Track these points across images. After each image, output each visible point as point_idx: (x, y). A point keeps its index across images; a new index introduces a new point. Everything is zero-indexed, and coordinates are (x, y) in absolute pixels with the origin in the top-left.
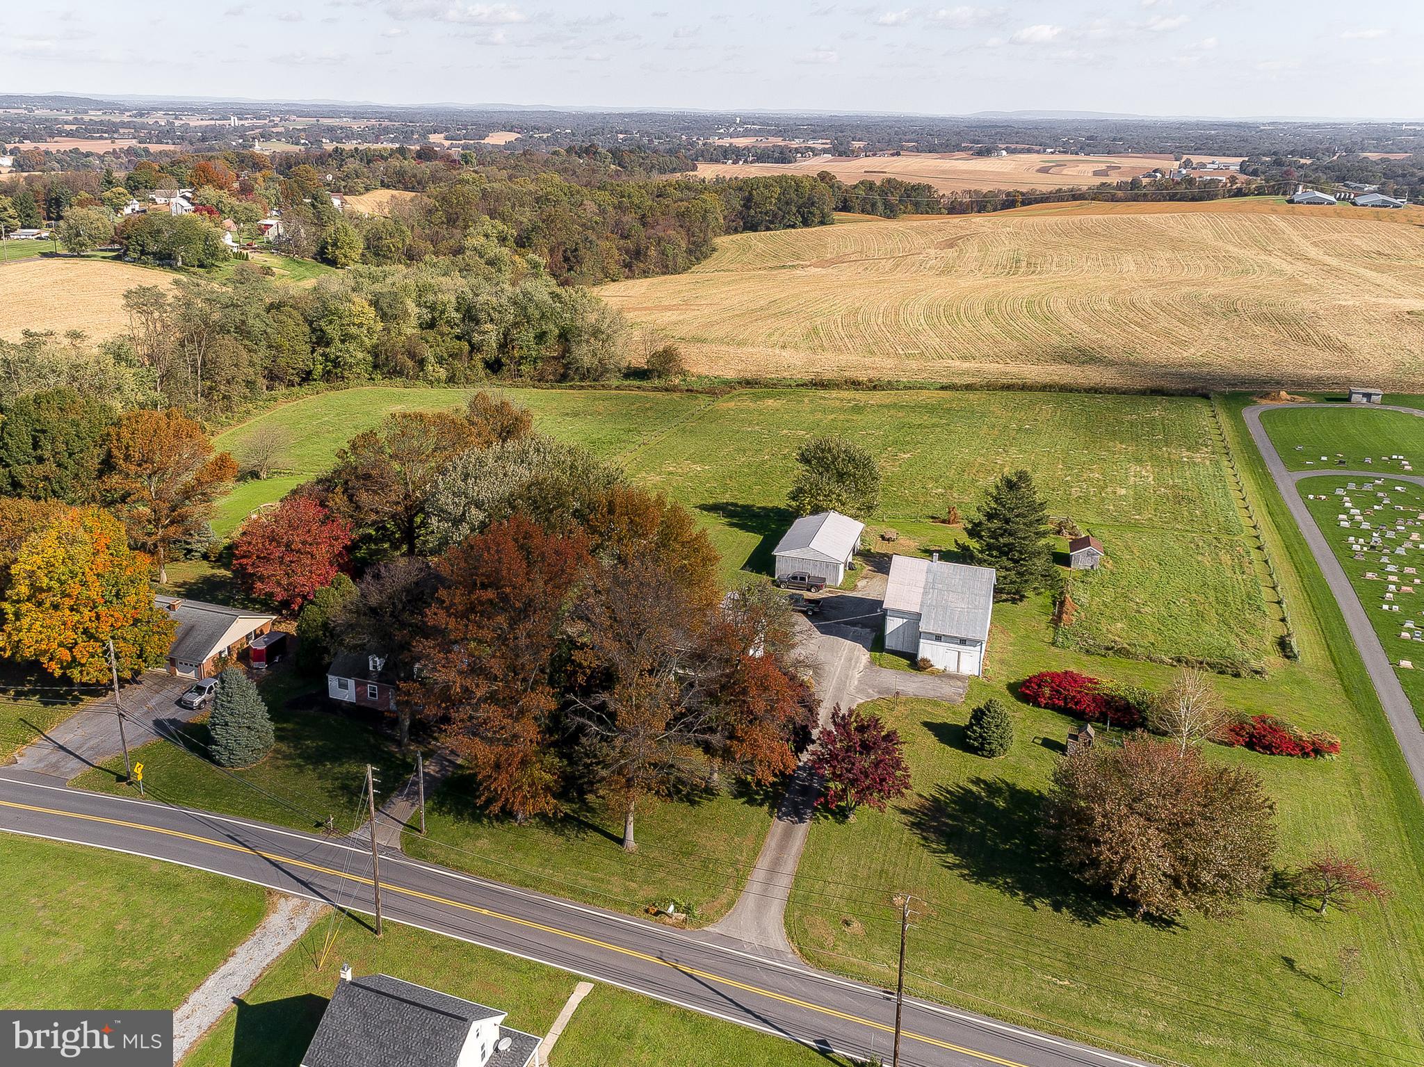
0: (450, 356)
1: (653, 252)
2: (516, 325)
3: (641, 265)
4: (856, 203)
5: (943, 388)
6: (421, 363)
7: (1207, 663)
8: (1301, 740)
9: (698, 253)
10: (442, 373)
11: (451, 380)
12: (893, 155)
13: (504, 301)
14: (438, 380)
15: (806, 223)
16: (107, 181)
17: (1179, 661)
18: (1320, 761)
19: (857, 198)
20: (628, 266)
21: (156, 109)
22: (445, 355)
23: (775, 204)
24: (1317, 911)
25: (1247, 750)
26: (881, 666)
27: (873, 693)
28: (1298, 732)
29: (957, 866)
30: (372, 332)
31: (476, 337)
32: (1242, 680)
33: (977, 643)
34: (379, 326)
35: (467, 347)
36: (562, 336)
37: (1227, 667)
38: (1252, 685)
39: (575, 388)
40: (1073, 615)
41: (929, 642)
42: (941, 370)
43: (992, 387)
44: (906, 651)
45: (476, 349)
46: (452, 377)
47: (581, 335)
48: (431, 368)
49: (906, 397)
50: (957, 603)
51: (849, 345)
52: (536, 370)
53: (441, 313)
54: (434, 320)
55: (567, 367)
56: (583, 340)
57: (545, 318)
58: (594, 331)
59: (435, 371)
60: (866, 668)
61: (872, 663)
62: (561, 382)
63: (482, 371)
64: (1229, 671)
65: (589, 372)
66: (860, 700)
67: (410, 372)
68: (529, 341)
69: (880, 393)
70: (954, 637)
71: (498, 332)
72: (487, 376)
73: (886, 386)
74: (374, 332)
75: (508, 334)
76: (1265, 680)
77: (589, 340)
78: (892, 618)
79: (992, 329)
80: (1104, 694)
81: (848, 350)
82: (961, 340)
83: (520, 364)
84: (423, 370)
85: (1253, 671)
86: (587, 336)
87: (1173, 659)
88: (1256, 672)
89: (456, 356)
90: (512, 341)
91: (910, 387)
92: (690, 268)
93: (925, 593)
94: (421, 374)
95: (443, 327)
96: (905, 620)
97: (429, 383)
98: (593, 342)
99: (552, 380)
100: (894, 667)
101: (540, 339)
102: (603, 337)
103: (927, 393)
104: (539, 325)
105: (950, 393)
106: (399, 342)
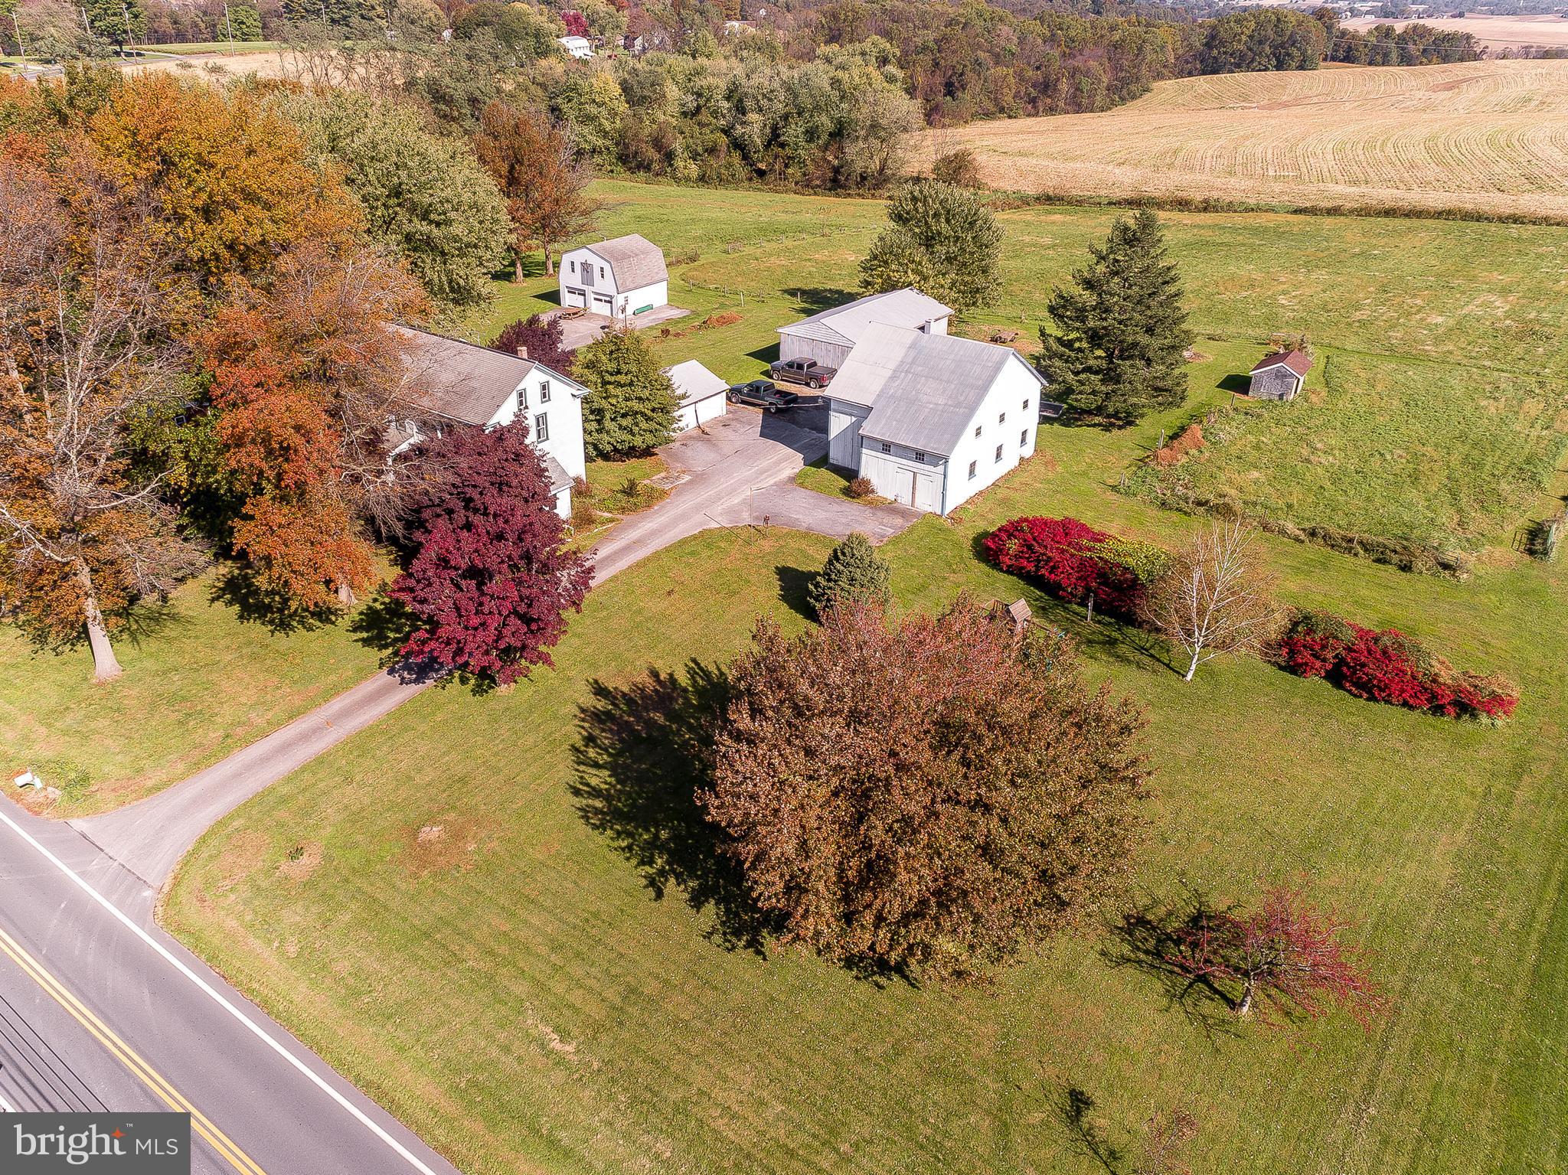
0: (706, 150)
1: (1064, 85)
2: (786, 117)
3: (1049, 101)
5: (1296, 212)
6: (669, 156)
7: (1361, 543)
8: (1434, 681)
9: (1125, 92)
10: (694, 170)
11: (703, 179)
12: (1453, 17)
13: (777, 85)
14: (688, 179)
15: (1280, 66)
17: (1313, 534)
18: (1466, 725)
19: (1367, 46)
20: (1033, 101)
22: (700, 149)
23: (1245, 43)
24: (1233, 1006)
25: (1330, 686)
26: (801, 485)
27: (746, 518)
28: (1437, 667)
29: (596, 793)
30: (613, 114)
31: (739, 130)
32: (1408, 575)
33: (939, 459)
34: (623, 107)
35: (723, 140)
36: (839, 133)
37: (1395, 552)
38: (1420, 586)
39: (840, 196)
40: (1187, 453)
41: (874, 453)
42: (1311, 194)
43: (1364, 212)
44: (847, 463)
45: (739, 146)
46: (704, 176)
47: (856, 131)
48: (681, 164)
49: (1238, 219)
50: (933, 395)
51: (1208, 165)
52: (805, 175)
53: (708, 100)
54: (698, 108)
55: (837, 170)
56: (858, 137)
57: (817, 108)
58: (872, 126)
59: (685, 167)
60: (775, 484)
61: (792, 479)
62: (830, 190)
63: (741, 170)
64: (1395, 558)
65: (863, 178)
66: (714, 525)
67: (656, 166)
68: (797, 137)
69: (1208, 215)
70: (907, 447)
71: (765, 125)
72: (750, 179)
73: (1222, 208)
74: (616, 114)
75: (777, 128)
76: (1454, 581)
77: (866, 139)
78: (837, 414)
79: (1420, 155)
80: (1099, 557)
81: (1202, 169)
82: (1364, 164)
83: (787, 166)
84: (671, 165)
85: (1441, 564)
86: (863, 133)
87: (1304, 530)
88: (1446, 566)
89: (712, 151)
90: (778, 136)
91: (1253, 210)
92: (1110, 109)
93: (893, 378)
94: (669, 170)
95: (705, 117)
96: (854, 419)
97: (677, 181)
98: (870, 139)
99: (819, 187)
100: (820, 489)
101: (811, 134)
102: (882, 134)
103: (1271, 215)
104: (811, 116)
105: (1302, 217)
106: (647, 129)
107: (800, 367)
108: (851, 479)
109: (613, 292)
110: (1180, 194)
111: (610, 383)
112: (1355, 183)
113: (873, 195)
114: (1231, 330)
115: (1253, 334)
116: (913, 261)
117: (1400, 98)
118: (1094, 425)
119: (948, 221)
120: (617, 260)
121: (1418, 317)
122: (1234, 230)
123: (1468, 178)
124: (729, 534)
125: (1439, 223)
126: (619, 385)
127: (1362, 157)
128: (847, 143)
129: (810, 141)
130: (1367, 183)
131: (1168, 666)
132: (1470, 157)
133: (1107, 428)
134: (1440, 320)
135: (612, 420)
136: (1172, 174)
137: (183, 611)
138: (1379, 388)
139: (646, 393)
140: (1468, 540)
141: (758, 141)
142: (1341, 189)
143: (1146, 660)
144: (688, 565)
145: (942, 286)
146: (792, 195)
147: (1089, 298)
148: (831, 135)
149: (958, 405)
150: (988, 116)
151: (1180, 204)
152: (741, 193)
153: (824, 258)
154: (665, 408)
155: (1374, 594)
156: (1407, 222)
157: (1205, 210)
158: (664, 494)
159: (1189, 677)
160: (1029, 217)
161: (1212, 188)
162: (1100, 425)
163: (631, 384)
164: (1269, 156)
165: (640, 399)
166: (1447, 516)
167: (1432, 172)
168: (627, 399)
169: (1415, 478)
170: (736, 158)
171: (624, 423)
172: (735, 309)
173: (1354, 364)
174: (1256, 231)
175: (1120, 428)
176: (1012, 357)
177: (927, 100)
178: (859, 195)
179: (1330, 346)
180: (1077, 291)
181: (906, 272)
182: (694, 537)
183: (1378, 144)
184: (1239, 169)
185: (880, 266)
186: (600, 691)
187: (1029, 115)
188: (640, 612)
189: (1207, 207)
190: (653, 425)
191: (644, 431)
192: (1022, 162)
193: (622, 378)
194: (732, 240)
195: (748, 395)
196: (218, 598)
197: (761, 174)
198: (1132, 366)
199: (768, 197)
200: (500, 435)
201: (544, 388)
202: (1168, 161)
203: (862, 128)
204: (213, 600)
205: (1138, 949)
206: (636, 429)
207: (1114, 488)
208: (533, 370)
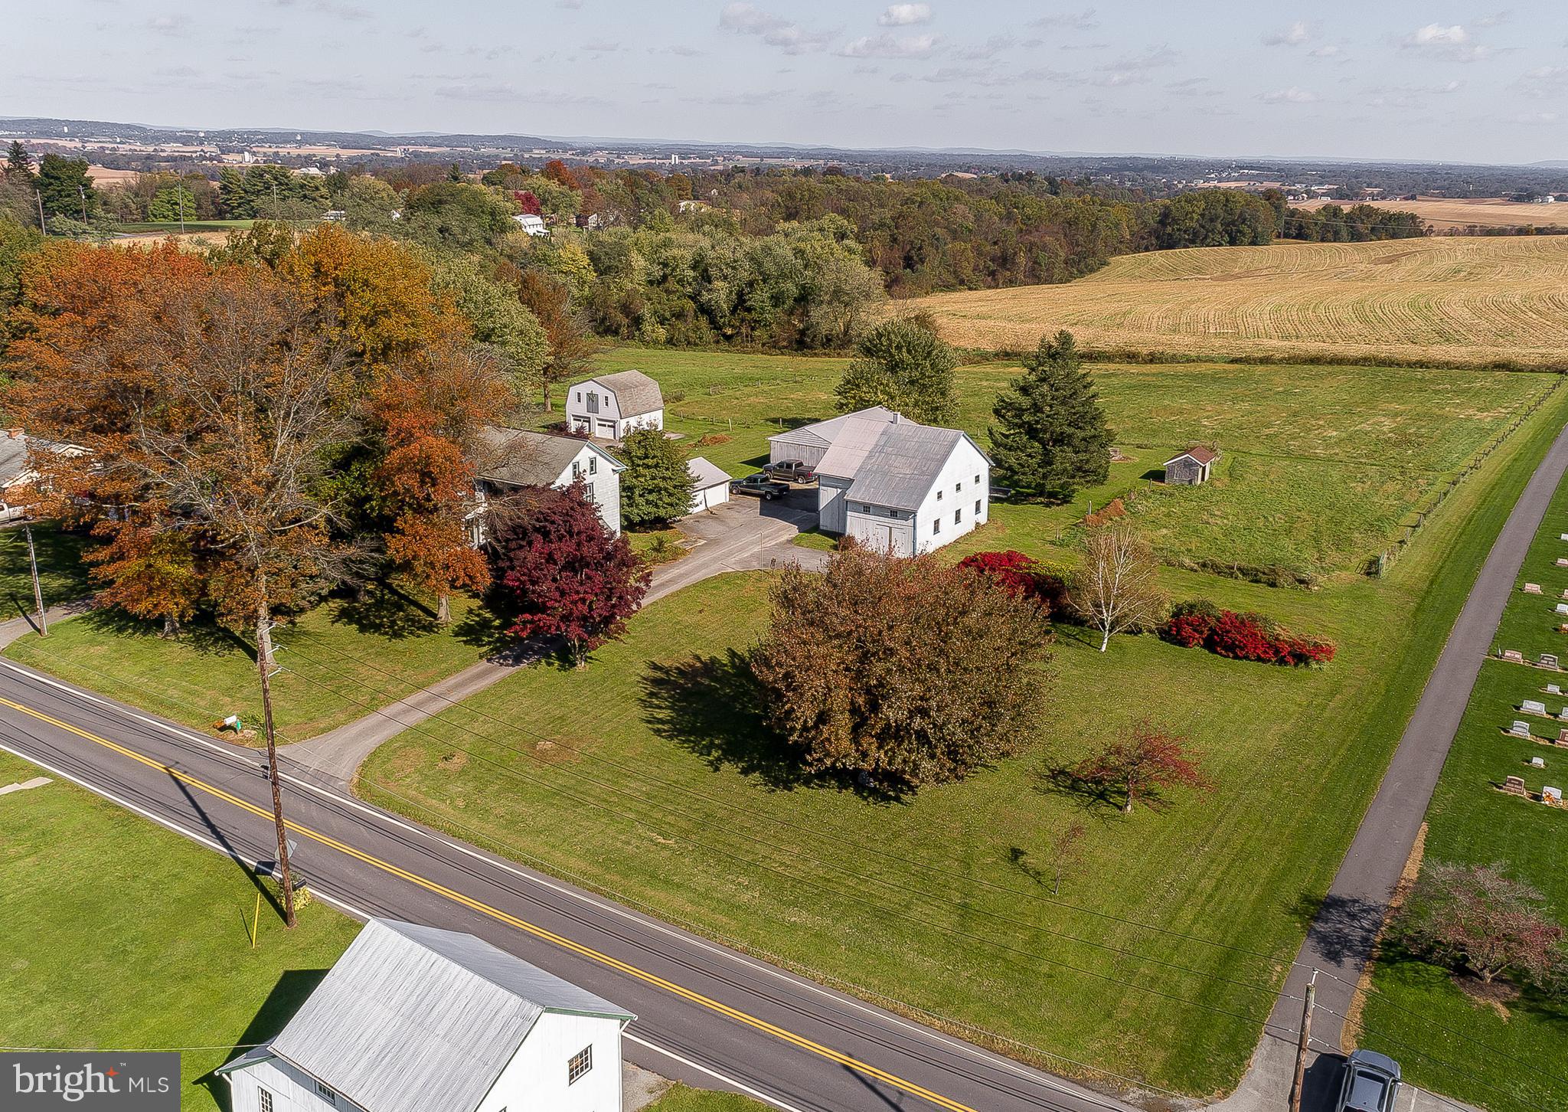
0: (673, 315)
1: (1022, 259)
2: (751, 284)
3: (1008, 273)
4: (1314, 230)
5: (1234, 361)
6: (637, 321)
7: (1239, 569)
8: (1277, 639)
9: (1082, 265)
10: (662, 333)
11: (671, 342)
12: (1406, 199)
13: (739, 254)
14: (656, 342)
15: (1233, 242)
16: (453, 177)
17: (1205, 566)
18: (1302, 669)
19: (1316, 224)
20: (992, 274)
21: (600, 149)
22: (667, 315)
23: (1197, 221)
24: (1120, 808)
25: (1207, 652)
26: (798, 544)
27: (755, 565)
28: (1278, 630)
29: (661, 721)
30: (582, 283)
31: (705, 296)
32: (1274, 589)
33: (909, 514)
34: (592, 276)
35: (690, 305)
36: (804, 298)
37: (1264, 573)
38: (1282, 595)
39: (806, 356)
40: (1111, 520)
41: (856, 514)
42: (1248, 347)
43: (1293, 360)
44: (835, 529)
45: (705, 310)
46: (672, 339)
47: (820, 296)
48: (650, 328)
49: (1180, 368)
50: (902, 468)
51: (1154, 324)
52: (771, 337)
53: (673, 270)
54: (665, 278)
55: (803, 333)
56: (822, 302)
57: (783, 276)
58: (834, 291)
59: (653, 331)
60: (776, 544)
61: (790, 541)
62: (796, 350)
63: (709, 335)
64: (1264, 578)
65: (829, 340)
66: (730, 570)
67: (624, 330)
68: (763, 302)
69: (1153, 366)
70: (883, 507)
71: (731, 292)
72: (717, 342)
73: (1166, 360)
74: (585, 282)
75: (743, 295)
76: (1308, 592)
77: (830, 303)
78: (825, 488)
79: (1346, 314)
80: (1035, 573)
81: (1149, 330)
82: (1297, 323)
83: (753, 329)
84: (640, 329)
85: (1297, 580)
86: (827, 298)
87: (1198, 563)
88: (1302, 582)
89: (680, 315)
90: (745, 301)
91: (1194, 361)
92: (1069, 281)
93: (869, 457)
94: (637, 333)
95: (671, 284)
96: (839, 491)
97: (646, 344)
98: (836, 304)
99: (786, 347)
100: (813, 546)
101: (777, 300)
102: (846, 298)
103: (1210, 365)
104: (776, 283)
105: (1236, 366)
106: (615, 296)
107: (789, 466)
108: (839, 538)
109: (616, 417)
110: (1128, 349)
111: (639, 466)
112: (1287, 338)
113: (839, 354)
114: (1157, 441)
115: (1174, 443)
116: (882, 384)
117: (1343, 270)
118: (1038, 503)
119: (909, 352)
120: (620, 390)
121: (1316, 432)
122: (1176, 376)
123: (1387, 333)
124: (744, 575)
125: (1356, 369)
126: (648, 467)
127: (1295, 317)
128: (812, 308)
129: (775, 306)
130: (1297, 337)
131: (1089, 644)
132: (1390, 316)
133: (1047, 505)
134: (1335, 433)
135: (640, 496)
136: (1121, 332)
137: (310, 628)
138: (1272, 477)
139: (669, 474)
140: (1322, 568)
141: (725, 306)
142: (1275, 343)
143: (1073, 641)
144: (712, 594)
145: (907, 405)
146: (760, 355)
147: (1025, 402)
148: (795, 300)
149: (923, 473)
150: (948, 288)
151: (1129, 357)
152: (709, 354)
153: (799, 398)
154: (684, 487)
155: (1246, 600)
156: (1329, 368)
157: (1151, 361)
158: (684, 552)
159: (1103, 649)
160: (988, 370)
161: (1157, 345)
162: (1042, 503)
163: (656, 466)
164: (1211, 316)
165: (664, 478)
166: (1310, 554)
167: (1357, 327)
168: (653, 478)
169: (1288, 532)
170: (703, 321)
171: (650, 498)
172: (723, 433)
173: (1256, 463)
174: (1195, 377)
175: (1058, 505)
176: (962, 438)
177: (887, 273)
178: (825, 354)
179: (1238, 451)
180: (1015, 396)
181: (876, 393)
182: (715, 578)
183: (1312, 306)
184: (1183, 328)
185: (853, 389)
186: (655, 667)
187: (989, 287)
188: (678, 623)
189: (1152, 359)
190: (674, 500)
191: (667, 504)
192: (981, 324)
193: (650, 462)
194: (711, 386)
195: (746, 486)
196: (337, 621)
197: (728, 338)
198: (1061, 451)
199: (736, 357)
200: (566, 494)
201: (592, 462)
202: (1118, 321)
203: (826, 293)
204: (333, 622)
205: (1060, 785)
206: (660, 503)
207: (1052, 543)
208: (585, 447)
